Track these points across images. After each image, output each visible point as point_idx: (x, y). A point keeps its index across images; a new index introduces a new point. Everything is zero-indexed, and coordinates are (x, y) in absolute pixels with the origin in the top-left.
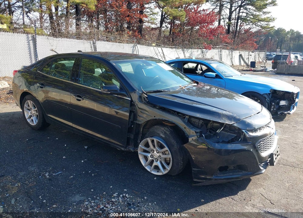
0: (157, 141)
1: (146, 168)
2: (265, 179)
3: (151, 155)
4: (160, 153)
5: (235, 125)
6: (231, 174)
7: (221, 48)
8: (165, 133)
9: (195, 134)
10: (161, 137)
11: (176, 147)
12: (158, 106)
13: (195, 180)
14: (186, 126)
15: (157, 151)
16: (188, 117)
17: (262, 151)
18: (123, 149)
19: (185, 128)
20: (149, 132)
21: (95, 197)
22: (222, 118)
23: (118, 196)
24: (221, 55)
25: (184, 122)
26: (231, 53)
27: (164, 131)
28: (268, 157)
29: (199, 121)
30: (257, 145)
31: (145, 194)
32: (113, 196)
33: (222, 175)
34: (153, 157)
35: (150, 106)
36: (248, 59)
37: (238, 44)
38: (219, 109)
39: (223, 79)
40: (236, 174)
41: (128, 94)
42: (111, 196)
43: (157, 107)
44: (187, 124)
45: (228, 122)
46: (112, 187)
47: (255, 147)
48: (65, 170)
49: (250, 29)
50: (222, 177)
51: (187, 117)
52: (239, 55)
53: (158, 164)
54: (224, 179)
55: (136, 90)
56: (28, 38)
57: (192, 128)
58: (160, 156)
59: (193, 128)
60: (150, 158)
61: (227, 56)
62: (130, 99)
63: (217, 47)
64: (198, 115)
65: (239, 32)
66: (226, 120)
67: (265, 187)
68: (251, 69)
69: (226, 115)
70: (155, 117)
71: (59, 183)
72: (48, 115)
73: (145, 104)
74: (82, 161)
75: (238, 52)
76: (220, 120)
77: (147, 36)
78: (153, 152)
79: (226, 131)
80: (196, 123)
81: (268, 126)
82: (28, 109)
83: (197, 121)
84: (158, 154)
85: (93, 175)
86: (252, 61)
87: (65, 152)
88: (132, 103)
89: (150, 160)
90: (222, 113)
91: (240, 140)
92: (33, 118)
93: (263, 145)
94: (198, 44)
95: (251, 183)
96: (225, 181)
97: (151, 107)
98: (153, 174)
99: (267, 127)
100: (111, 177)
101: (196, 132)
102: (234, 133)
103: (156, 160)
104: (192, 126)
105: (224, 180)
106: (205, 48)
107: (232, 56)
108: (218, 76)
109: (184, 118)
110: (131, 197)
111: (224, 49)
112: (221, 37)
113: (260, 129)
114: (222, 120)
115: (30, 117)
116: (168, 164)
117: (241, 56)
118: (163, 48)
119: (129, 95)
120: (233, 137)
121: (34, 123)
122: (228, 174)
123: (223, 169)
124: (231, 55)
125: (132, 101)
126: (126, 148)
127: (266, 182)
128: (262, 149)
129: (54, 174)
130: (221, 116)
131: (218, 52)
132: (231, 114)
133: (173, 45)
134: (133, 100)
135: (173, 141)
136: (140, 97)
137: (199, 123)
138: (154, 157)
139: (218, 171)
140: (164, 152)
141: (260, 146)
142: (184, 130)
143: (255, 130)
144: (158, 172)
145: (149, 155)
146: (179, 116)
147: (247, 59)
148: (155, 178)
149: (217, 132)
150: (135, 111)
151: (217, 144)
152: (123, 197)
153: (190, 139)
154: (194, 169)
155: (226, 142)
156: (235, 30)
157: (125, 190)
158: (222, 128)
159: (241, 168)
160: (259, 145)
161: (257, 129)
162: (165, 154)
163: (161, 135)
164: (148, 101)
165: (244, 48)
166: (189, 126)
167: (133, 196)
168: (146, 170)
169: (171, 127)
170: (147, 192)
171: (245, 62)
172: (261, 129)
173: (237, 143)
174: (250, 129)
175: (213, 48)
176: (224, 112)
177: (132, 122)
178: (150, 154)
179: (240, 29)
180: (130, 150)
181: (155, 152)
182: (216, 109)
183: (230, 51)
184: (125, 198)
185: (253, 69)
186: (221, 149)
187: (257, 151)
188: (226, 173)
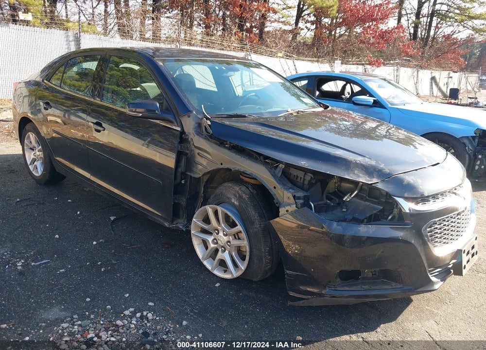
0: (222, 212)
1: (205, 263)
2: (442, 301)
3: (215, 239)
4: (230, 235)
5: (380, 186)
6: (366, 287)
7: (398, 64)
8: (240, 197)
9: (292, 200)
10: (233, 205)
11: (257, 225)
12: (228, 143)
13: (292, 294)
14: (277, 184)
15: (224, 231)
16: (283, 166)
17: (436, 244)
18: (167, 225)
19: (275, 188)
20: (214, 195)
21: (87, 313)
22: (352, 170)
23: (134, 314)
24: (397, 76)
25: (274, 176)
26: (416, 73)
27: (238, 193)
28: (450, 257)
29: (305, 174)
30: (426, 230)
31: (187, 314)
32: (122, 315)
33: (347, 288)
34: (217, 243)
35: (214, 143)
36: (446, 85)
37: (429, 59)
38: (350, 153)
39: (386, 109)
40: (377, 287)
41: (177, 117)
42: (118, 314)
43: (226, 146)
44: (280, 181)
45: (363, 179)
46: (128, 295)
47: (420, 235)
48: (57, 257)
49: (453, 34)
50: (346, 293)
51: (281, 165)
52: (430, 77)
53: (226, 256)
54: (351, 296)
55: (191, 112)
56: (67, 36)
57: (288, 189)
58: (229, 242)
59: (291, 188)
60: (212, 245)
61: (410, 78)
62: (179, 129)
63: (392, 62)
64: (304, 163)
65: (434, 38)
66: (362, 175)
67: (438, 318)
68: (451, 102)
69: (362, 164)
70: (222, 164)
71: (34, 281)
72: (57, 158)
73: (206, 138)
74: (95, 243)
75: (429, 72)
76: (348, 174)
77: (268, 40)
78: (218, 234)
79: (362, 198)
80: (299, 180)
81: (455, 194)
82: (31, 149)
83: (301, 174)
84: (226, 238)
85: (102, 270)
86: (453, 88)
87: (73, 224)
88: (182, 137)
89: (212, 248)
90: (355, 160)
91: (390, 218)
92: (38, 164)
93: (439, 231)
94: (358, 56)
95: (410, 308)
96: (352, 301)
97: (217, 144)
98: (216, 276)
99: (451, 195)
100: (135, 275)
101: (294, 197)
102: (378, 204)
103: (222, 249)
104: (290, 185)
105: (352, 299)
106: (370, 64)
107: (417, 80)
108: (377, 104)
109: (277, 167)
110: (157, 318)
111: (403, 66)
112: (399, 45)
113: (435, 197)
114: (351, 175)
115: (34, 161)
116: (243, 258)
117: (433, 79)
118: (295, 61)
119: (178, 120)
120: (375, 212)
121: (37, 172)
122: (358, 288)
123: (350, 276)
124: (416, 76)
125: (183, 132)
126: (172, 223)
127: (445, 307)
128: (437, 240)
129: (33, 264)
130: (352, 165)
131: (392, 71)
132: (373, 163)
133: (315, 57)
134: (186, 130)
135: (253, 214)
136: (199, 125)
137: (304, 179)
138: (219, 242)
139: (339, 279)
140: (237, 233)
141: (433, 232)
142: (273, 191)
143: (424, 199)
144: (225, 271)
145: (210, 239)
146: (266, 164)
147: (444, 85)
148: (217, 285)
149: (344, 199)
150: (187, 152)
151: (335, 224)
152: (142, 317)
153: (282, 211)
154: (288, 272)
155: (360, 220)
156: (426, 35)
157: (151, 304)
158: (356, 192)
159: (387, 276)
160: (431, 231)
161: (428, 197)
162: (239, 239)
163: (233, 200)
164: (211, 132)
165: (441, 66)
166: (284, 185)
167: (161, 318)
168: (204, 266)
169: (253, 186)
170: (192, 311)
171: (440, 89)
172: (438, 198)
173: (382, 223)
174: (410, 196)
175: (384, 64)
176: (359, 159)
177: (183, 173)
178: (213, 238)
179: (435, 33)
180: (179, 227)
181: (221, 234)
182: (345, 151)
183: (415, 69)
184: (144, 320)
185: (453, 101)
186: (344, 236)
187: (425, 244)
188: (355, 285)
